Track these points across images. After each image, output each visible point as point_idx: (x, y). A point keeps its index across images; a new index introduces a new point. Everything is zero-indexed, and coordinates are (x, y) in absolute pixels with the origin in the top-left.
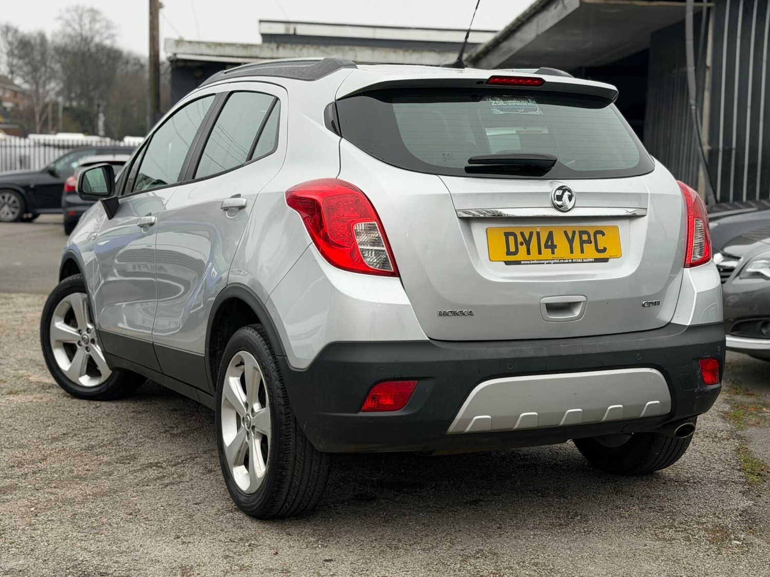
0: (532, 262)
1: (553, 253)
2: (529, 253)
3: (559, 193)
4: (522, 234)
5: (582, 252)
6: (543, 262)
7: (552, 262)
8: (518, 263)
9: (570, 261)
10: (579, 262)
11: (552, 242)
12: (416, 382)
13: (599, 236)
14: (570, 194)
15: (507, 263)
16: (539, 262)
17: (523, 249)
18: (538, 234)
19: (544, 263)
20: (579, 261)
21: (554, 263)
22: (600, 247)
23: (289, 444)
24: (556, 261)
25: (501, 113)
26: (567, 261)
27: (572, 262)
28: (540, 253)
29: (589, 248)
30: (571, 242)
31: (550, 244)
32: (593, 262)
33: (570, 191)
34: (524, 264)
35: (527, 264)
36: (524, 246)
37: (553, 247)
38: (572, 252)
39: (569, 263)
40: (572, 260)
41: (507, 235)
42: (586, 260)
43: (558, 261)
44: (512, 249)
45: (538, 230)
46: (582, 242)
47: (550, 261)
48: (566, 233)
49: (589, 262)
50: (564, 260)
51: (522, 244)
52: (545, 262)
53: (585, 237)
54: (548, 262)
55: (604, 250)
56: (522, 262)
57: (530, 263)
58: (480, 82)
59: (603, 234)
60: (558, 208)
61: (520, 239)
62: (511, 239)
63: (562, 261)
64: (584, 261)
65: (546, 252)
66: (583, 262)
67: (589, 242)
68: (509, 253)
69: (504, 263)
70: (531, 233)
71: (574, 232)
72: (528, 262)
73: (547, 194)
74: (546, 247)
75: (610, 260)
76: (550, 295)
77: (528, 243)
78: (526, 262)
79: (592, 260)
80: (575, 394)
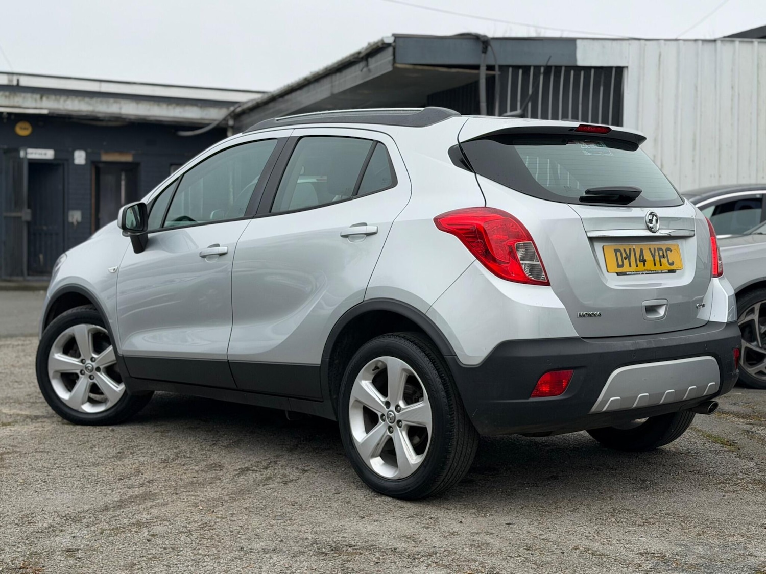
0: (633, 273)
1: (644, 265)
2: (630, 266)
3: (650, 217)
4: (624, 250)
5: (661, 265)
6: (639, 273)
7: (645, 273)
8: (625, 274)
9: (655, 272)
11: (643, 257)
12: (573, 371)
13: (669, 252)
14: (657, 219)
15: (618, 274)
16: (637, 273)
17: (626, 263)
18: (634, 250)
19: (639, 274)
20: (660, 272)
22: (671, 262)
23: (454, 431)
25: (590, 154)
26: (653, 272)
28: (637, 266)
29: (664, 262)
30: (654, 256)
32: (667, 273)
33: (656, 216)
34: (628, 275)
35: (630, 274)
36: (627, 260)
37: (644, 261)
38: (655, 265)
39: (654, 273)
41: (616, 251)
43: (648, 272)
44: (620, 263)
45: (634, 248)
46: (660, 257)
48: (650, 249)
49: (665, 273)
50: (651, 271)
51: (625, 259)
53: (661, 253)
54: (642, 272)
55: (672, 264)
56: (627, 273)
58: (572, 129)
59: (671, 251)
60: (650, 229)
61: (624, 255)
62: (619, 254)
63: (650, 272)
64: (663, 272)
65: (641, 264)
66: (662, 273)
67: (664, 257)
68: (619, 266)
69: (615, 274)
70: (630, 250)
71: (655, 250)
72: (631, 273)
73: (642, 218)
74: (640, 261)
75: (677, 271)
76: (648, 299)
77: (629, 258)
78: (629, 273)
79: (667, 271)
80: (671, 378)
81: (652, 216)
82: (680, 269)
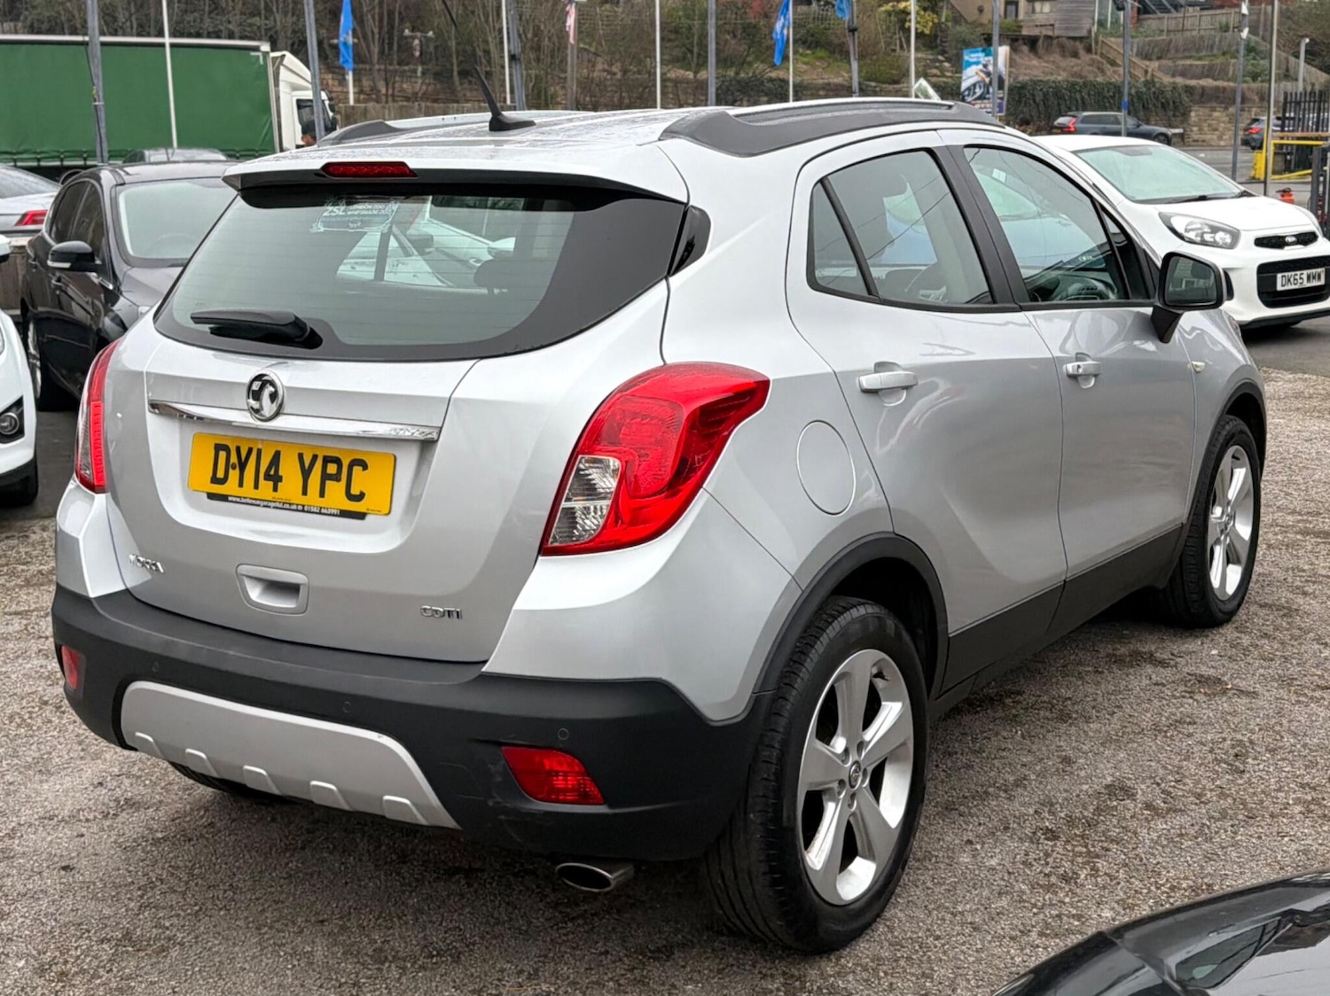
0: (243, 501)
1: (275, 489)
2: (241, 484)
3: (257, 386)
4: (238, 449)
5: (322, 494)
6: (258, 502)
7: (272, 504)
8: (224, 498)
9: (300, 508)
10: (313, 513)
11: (277, 471)
13: (357, 470)
14: (273, 390)
15: (211, 496)
16: (254, 502)
17: (234, 475)
18: (259, 452)
19: (258, 505)
20: (315, 510)
22: (355, 491)
24: (278, 505)
26: (294, 507)
27: (303, 511)
28: (256, 487)
29: (336, 490)
30: (306, 474)
31: (272, 472)
32: (333, 515)
33: (272, 383)
34: (232, 501)
35: (236, 502)
36: (237, 471)
37: (275, 479)
38: (305, 492)
39: (297, 510)
40: (303, 506)
41: (219, 448)
42: (325, 511)
43: (281, 506)
44: (220, 474)
45: (260, 447)
46: (325, 477)
47: (269, 504)
48: (301, 456)
49: (330, 515)
50: (290, 504)
51: (234, 468)
52: (262, 503)
53: (332, 469)
54: (265, 503)
55: (360, 497)
56: (230, 499)
57: (240, 501)
59: (365, 467)
60: (255, 412)
61: (234, 459)
62: (223, 454)
63: (288, 506)
64: (323, 511)
65: (266, 486)
66: (320, 513)
67: (337, 478)
68: (215, 480)
69: (205, 495)
70: (250, 450)
71: (315, 457)
72: (238, 500)
74: (268, 477)
75: (369, 518)
77: (242, 466)
78: (234, 499)
79: (335, 512)
81: (260, 383)
82: (378, 512)
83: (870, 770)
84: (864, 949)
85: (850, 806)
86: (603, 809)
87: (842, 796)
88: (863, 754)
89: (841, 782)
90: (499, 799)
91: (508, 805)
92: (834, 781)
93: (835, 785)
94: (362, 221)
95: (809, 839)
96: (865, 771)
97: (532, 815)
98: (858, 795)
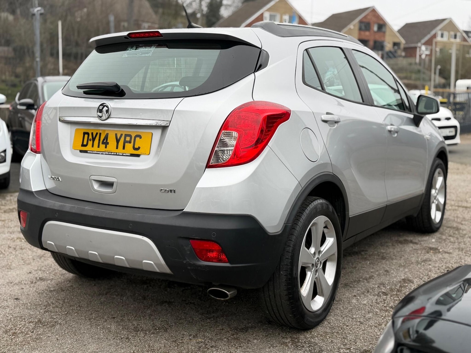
0: (93, 152)
1: (106, 147)
2: (93, 146)
3: (101, 108)
4: (92, 133)
5: (124, 148)
7: (104, 153)
8: (86, 152)
9: (115, 154)
10: (120, 155)
11: (107, 140)
13: (138, 139)
14: (107, 109)
15: (81, 151)
16: (97, 152)
17: (90, 143)
18: (100, 134)
21: (105, 154)
22: (136, 146)
24: (107, 153)
26: (113, 154)
28: (99, 147)
29: (129, 148)
30: (118, 141)
31: (105, 141)
32: (129, 156)
33: (107, 107)
34: (89, 153)
35: (91, 153)
36: (92, 141)
37: (106, 143)
38: (117, 148)
41: (84, 133)
42: (125, 154)
43: (108, 153)
44: (85, 143)
45: (101, 132)
46: (125, 142)
47: (103, 153)
48: (116, 135)
49: (127, 156)
50: (111, 153)
51: (90, 140)
52: (100, 153)
53: (128, 139)
54: (102, 153)
55: (138, 149)
59: (141, 137)
60: (100, 117)
61: (90, 137)
62: (86, 136)
63: (110, 153)
65: (102, 146)
66: (123, 155)
67: (130, 142)
68: (83, 145)
69: (79, 151)
70: (97, 134)
71: (122, 135)
74: (103, 143)
75: (141, 156)
76: (95, 174)
77: (94, 139)
79: (129, 154)
81: (102, 106)
82: (145, 154)
83: (322, 262)
84: (320, 329)
85: (316, 274)
86: (228, 265)
87: (313, 270)
88: (320, 256)
89: (313, 265)
90: (188, 260)
91: (191, 263)
92: (310, 264)
93: (311, 265)
94: (141, 53)
95: (302, 284)
96: (321, 262)
97: (200, 266)
98: (318, 271)
